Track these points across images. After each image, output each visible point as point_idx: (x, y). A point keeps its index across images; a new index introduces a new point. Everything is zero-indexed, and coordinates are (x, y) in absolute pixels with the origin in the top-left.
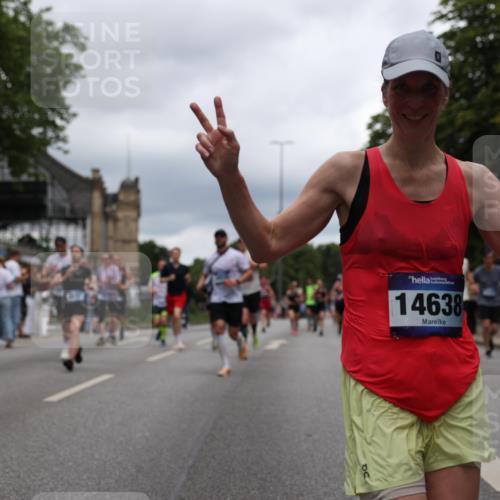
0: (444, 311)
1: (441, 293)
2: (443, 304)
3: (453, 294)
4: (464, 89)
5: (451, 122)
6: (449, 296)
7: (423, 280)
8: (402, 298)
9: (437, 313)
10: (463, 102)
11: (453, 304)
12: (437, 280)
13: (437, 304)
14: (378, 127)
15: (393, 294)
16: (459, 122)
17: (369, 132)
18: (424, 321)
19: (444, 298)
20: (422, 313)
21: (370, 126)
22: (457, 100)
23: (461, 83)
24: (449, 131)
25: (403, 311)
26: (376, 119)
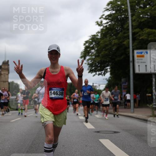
0: (59, 95)
1: (58, 91)
2: (59, 93)
3: (61, 91)
4: (114, 33)
5: (110, 44)
6: (60, 92)
7: (55, 89)
8: (51, 92)
9: (57, 95)
10: (114, 37)
11: (61, 93)
12: (58, 89)
13: (58, 93)
14: (87, 44)
15: (50, 91)
16: (113, 43)
17: (84, 46)
18: (55, 96)
19: (59, 92)
20: (54, 95)
21: (85, 44)
22: (112, 36)
23: (114, 31)
24: (110, 46)
25: (51, 95)
26: (86, 42)
